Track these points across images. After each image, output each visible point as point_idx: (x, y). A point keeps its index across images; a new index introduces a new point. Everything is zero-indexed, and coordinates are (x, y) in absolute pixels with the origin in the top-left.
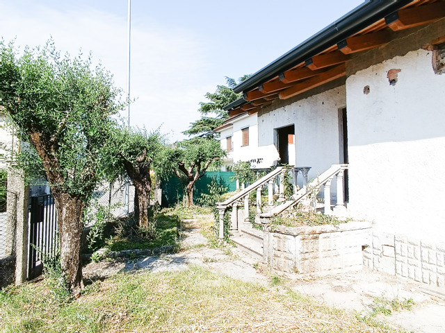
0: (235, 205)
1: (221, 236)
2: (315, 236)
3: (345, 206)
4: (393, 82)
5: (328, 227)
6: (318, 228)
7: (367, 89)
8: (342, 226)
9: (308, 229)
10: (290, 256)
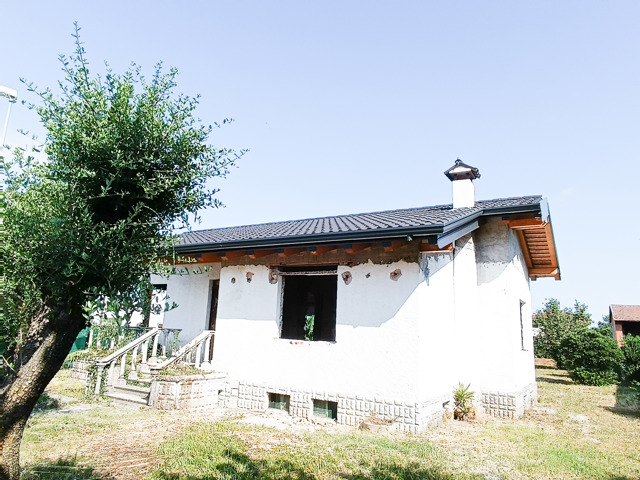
0: (114, 362)
1: (97, 391)
2: (190, 382)
3: (210, 362)
4: (249, 280)
5: (200, 376)
6: (192, 377)
7: (234, 280)
8: (207, 376)
9: (187, 377)
10: (172, 397)
